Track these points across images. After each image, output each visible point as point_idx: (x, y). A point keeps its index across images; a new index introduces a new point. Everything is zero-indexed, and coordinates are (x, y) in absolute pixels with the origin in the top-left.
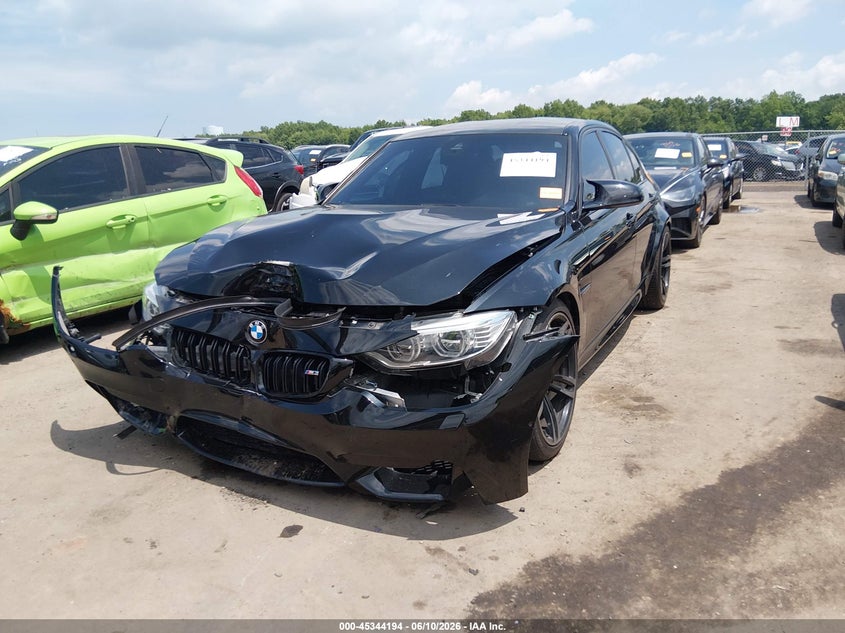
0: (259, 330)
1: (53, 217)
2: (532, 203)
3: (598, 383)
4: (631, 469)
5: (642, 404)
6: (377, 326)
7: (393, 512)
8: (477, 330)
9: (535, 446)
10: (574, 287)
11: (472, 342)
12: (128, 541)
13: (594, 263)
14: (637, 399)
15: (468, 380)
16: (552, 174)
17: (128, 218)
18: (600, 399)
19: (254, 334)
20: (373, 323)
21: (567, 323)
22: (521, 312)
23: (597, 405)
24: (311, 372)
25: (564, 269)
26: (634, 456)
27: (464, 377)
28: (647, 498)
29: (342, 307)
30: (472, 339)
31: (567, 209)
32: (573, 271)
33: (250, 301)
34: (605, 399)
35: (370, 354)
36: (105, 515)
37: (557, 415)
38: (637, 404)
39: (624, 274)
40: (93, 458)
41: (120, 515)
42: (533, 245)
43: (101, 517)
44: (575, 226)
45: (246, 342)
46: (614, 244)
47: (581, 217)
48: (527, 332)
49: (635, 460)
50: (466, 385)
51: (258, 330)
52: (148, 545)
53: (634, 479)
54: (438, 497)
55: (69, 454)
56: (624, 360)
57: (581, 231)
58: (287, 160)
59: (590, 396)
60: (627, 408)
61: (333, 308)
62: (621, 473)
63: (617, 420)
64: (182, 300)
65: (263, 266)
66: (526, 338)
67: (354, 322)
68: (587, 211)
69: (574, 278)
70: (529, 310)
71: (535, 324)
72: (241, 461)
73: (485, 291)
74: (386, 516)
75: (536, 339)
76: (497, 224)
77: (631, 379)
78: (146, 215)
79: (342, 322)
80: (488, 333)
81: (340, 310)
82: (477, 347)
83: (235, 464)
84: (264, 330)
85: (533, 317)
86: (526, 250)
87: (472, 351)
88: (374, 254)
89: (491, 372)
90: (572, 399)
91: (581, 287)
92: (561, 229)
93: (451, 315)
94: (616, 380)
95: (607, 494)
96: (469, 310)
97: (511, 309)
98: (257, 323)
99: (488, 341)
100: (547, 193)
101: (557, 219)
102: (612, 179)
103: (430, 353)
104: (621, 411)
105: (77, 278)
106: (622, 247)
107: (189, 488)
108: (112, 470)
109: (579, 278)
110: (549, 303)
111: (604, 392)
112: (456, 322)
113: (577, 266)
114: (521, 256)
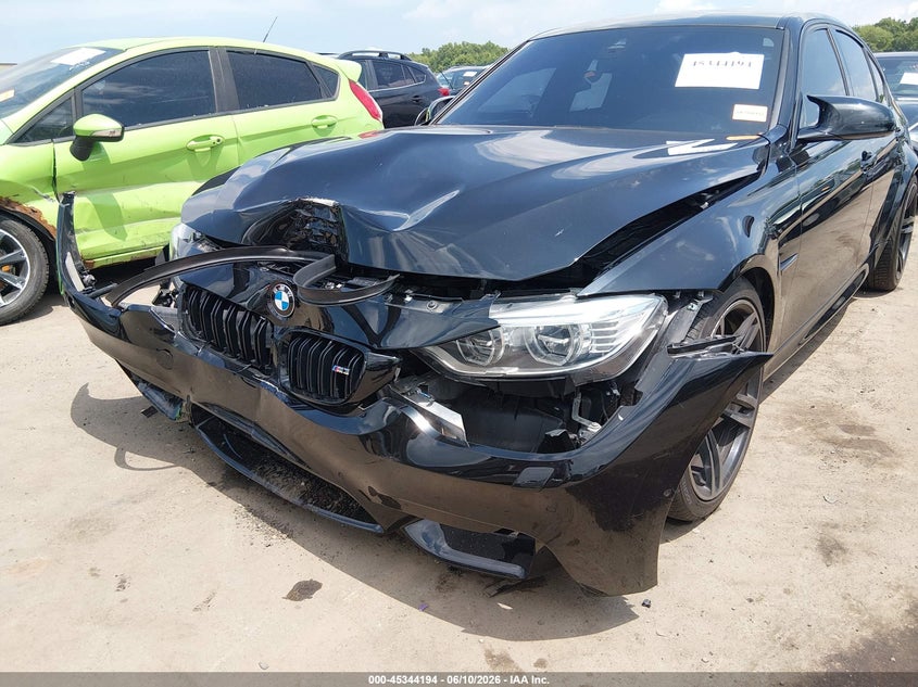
0: (285, 298)
1: (118, 134)
2: (718, 127)
3: (793, 398)
4: (830, 550)
5: (855, 437)
6: (440, 308)
7: (453, 579)
8: (595, 325)
9: (678, 503)
10: (770, 262)
11: (586, 344)
12: (94, 573)
13: (805, 224)
14: (848, 428)
15: (577, 400)
16: (755, 85)
17: (214, 139)
18: (791, 423)
19: (278, 303)
20: (434, 303)
21: (754, 315)
22: (675, 298)
23: (787, 432)
24: (339, 370)
25: (758, 230)
26: (836, 526)
27: (573, 395)
28: (851, 607)
29: (394, 273)
30: (587, 339)
31: (773, 138)
32: (773, 232)
33: (283, 254)
34: (799, 423)
35: (430, 348)
36: (84, 528)
37: (721, 451)
38: (847, 436)
39: (846, 241)
40: (105, 441)
41: (101, 530)
42: (711, 190)
43: (77, 531)
44: (782, 165)
45: (267, 313)
46: (835, 200)
47: (794, 151)
48: (676, 339)
49: (837, 533)
50: (576, 408)
51: (283, 299)
52: (116, 582)
53: (832, 568)
54: (515, 570)
55: (81, 432)
56: (833, 364)
57: (793, 172)
58: (434, 81)
59: (777, 418)
60: (832, 441)
61: (380, 274)
62: (812, 555)
63: (815, 460)
64: (204, 248)
65: (302, 205)
66: (672, 351)
67: (408, 299)
68: (804, 142)
69: (773, 245)
70: (690, 295)
71: (699, 317)
72: (262, 474)
73: (619, 262)
74: (442, 584)
75: (690, 355)
76: (664, 153)
77: (840, 395)
78: (235, 136)
79: (391, 297)
80: (615, 332)
81: (391, 278)
82: (594, 351)
83: (254, 477)
84: (290, 299)
85: (696, 308)
86: (698, 198)
87: (587, 357)
88: (456, 193)
89: (616, 392)
90: (748, 428)
91: (783, 260)
92: (760, 168)
93: (558, 298)
94: (819, 394)
95: (787, 591)
96: (586, 292)
97: (658, 293)
98: (282, 287)
99: (614, 344)
100: (742, 112)
101: (756, 150)
102: (842, 95)
103: (522, 354)
104: (823, 446)
105: (151, 210)
106: (846, 203)
107: (199, 500)
108: (120, 461)
109: (780, 245)
110: (727, 284)
111: (799, 413)
112: (562, 310)
113: (779, 226)
114: (686, 208)
